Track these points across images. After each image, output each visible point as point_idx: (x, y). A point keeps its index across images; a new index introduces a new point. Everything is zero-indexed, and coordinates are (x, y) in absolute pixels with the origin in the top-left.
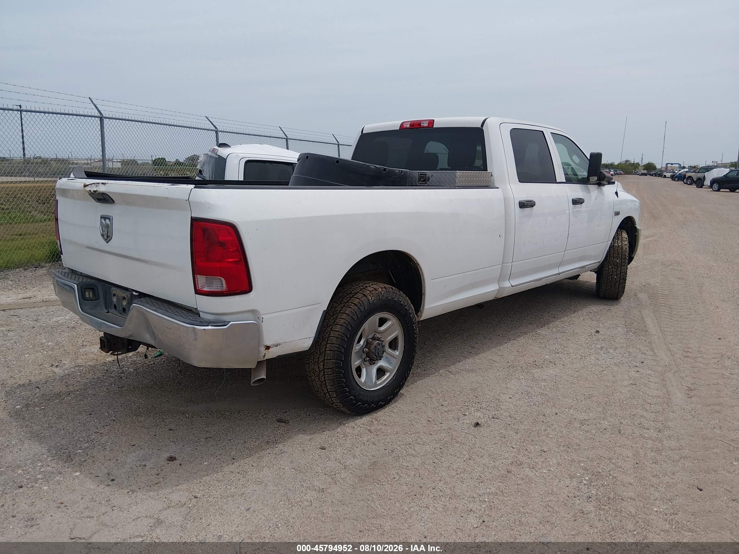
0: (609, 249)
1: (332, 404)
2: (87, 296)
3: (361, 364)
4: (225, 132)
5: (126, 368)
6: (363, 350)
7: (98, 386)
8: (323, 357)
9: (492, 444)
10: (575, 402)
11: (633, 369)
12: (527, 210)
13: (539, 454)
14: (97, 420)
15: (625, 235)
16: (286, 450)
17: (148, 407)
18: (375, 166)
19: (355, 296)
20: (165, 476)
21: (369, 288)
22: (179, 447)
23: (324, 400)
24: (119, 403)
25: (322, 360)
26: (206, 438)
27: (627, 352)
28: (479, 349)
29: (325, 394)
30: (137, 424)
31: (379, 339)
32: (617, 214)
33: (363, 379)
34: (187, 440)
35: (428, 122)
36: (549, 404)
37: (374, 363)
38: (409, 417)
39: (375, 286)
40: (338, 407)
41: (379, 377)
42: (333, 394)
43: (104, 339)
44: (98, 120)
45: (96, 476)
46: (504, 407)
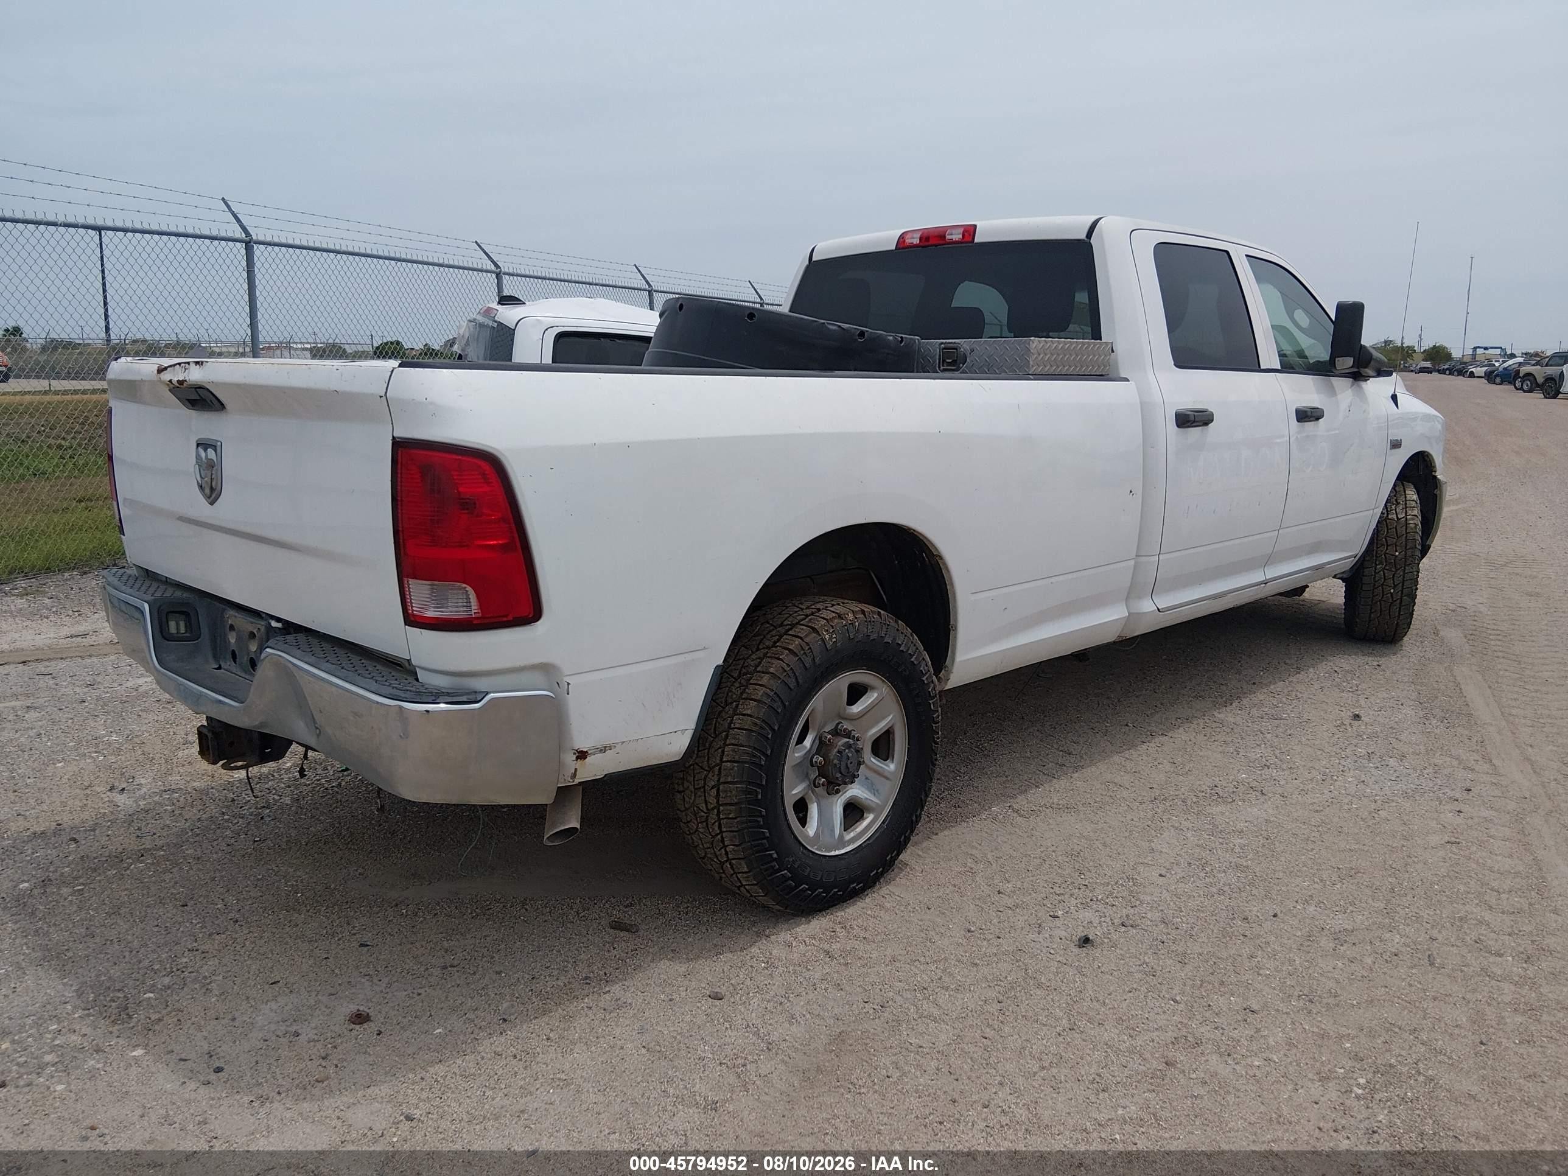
0: (1377, 526)
1: (739, 888)
2: (173, 629)
3: (806, 794)
4: (518, 275)
5: (276, 797)
6: (811, 760)
7: (207, 839)
8: (716, 778)
9: (1124, 991)
10: (1316, 886)
11: (1448, 807)
12: (1194, 432)
13: (1240, 1019)
14: (198, 920)
15: (1412, 495)
16: (629, 1001)
17: (316, 890)
18: (839, 326)
19: (790, 632)
20: (342, 1060)
21: (825, 614)
22: (378, 989)
23: (721, 878)
24: (252, 878)
25: (713, 783)
26: (444, 968)
27: (1430, 765)
28: (1082, 757)
29: (722, 864)
30: (288, 929)
31: (848, 734)
32: (1396, 445)
33: (811, 829)
34: (398, 970)
35: (961, 230)
36: (1255, 892)
37: (838, 792)
38: (921, 920)
39: (839, 609)
40: (752, 896)
41: (848, 825)
42: (740, 864)
43: (205, 731)
44: (241, 247)
45: (181, 1060)
46: (1148, 898)
